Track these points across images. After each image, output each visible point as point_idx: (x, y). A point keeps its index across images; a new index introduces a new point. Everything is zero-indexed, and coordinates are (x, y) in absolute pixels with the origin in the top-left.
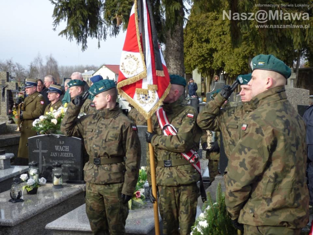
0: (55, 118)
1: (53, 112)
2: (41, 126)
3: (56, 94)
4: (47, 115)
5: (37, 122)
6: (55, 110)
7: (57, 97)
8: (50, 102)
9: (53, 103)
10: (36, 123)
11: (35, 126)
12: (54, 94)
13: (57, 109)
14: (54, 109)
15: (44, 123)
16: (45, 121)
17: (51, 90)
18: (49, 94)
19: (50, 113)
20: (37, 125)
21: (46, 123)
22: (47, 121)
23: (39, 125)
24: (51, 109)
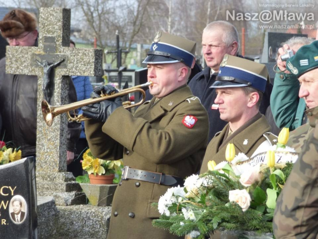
0: (241, 187)
1: (234, 162)
2: (189, 214)
3: (247, 94)
4: (211, 173)
5: (174, 200)
6: (242, 156)
7: (250, 105)
8: (223, 124)
9: (233, 128)
10: (170, 203)
11: (168, 214)
12: (239, 94)
13: (249, 151)
14: (239, 149)
15: (202, 202)
16: (204, 196)
17: (226, 78)
18: (219, 92)
19: (223, 165)
20: (176, 208)
21: (209, 204)
22: (211, 196)
23: (184, 210)
24: (230, 149)
